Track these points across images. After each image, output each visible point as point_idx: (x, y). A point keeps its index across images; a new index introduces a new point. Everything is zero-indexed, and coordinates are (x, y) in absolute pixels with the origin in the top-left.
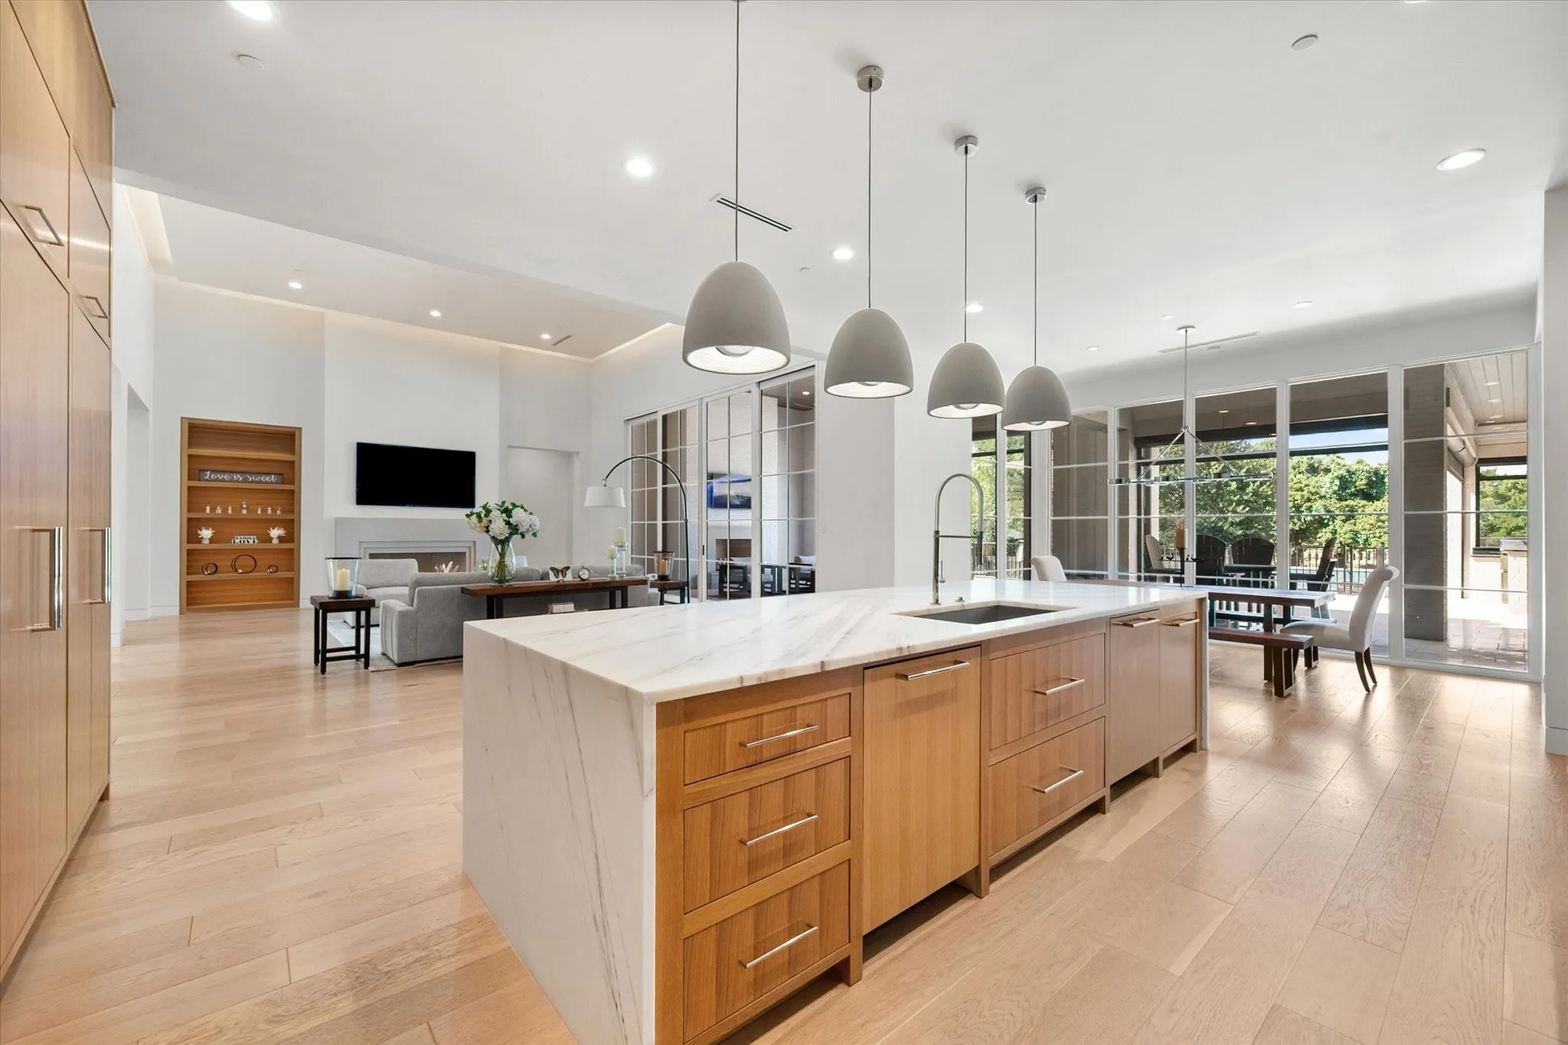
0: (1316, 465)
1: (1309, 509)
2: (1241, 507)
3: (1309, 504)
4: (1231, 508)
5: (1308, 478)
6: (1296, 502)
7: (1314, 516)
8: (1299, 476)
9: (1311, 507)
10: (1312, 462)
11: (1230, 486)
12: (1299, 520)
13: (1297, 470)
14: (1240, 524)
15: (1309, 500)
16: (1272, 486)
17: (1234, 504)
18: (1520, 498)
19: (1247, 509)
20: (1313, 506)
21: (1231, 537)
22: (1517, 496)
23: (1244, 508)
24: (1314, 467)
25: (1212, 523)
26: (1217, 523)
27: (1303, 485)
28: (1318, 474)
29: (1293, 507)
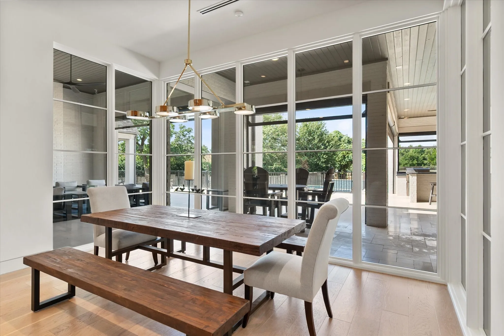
0: (350, 140)
1: (348, 157)
2: (325, 156)
3: (347, 155)
4: (321, 156)
5: (348, 145)
6: (344, 154)
7: (349, 160)
8: (345, 144)
9: (348, 156)
10: (349, 139)
11: (321, 147)
12: (345, 160)
13: (344, 142)
14: (325, 162)
15: (348, 153)
16: (335, 148)
17: (323, 154)
18: (407, 154)
19: (327, 156)
20: (349, 156)
21: (322, 168)
22: (406, 154)
23: (326, 156)
24: (349, 141)
25: (315, 162)
26: (317, 162)
27: (346, 148)
28: (351, 144)
29: (343, 156)
